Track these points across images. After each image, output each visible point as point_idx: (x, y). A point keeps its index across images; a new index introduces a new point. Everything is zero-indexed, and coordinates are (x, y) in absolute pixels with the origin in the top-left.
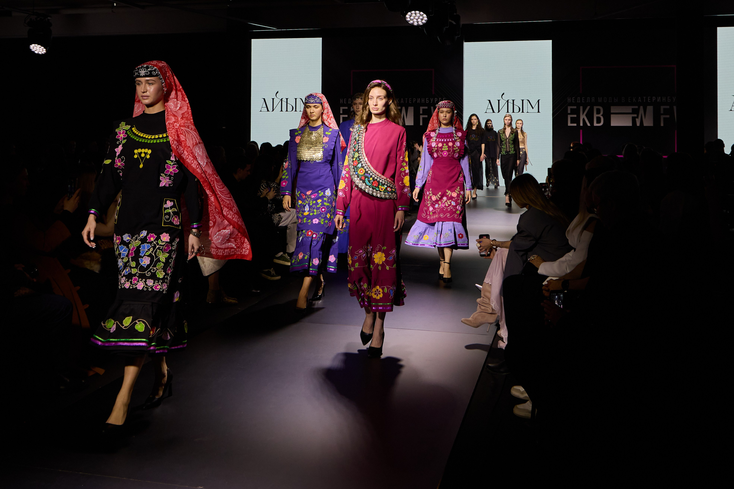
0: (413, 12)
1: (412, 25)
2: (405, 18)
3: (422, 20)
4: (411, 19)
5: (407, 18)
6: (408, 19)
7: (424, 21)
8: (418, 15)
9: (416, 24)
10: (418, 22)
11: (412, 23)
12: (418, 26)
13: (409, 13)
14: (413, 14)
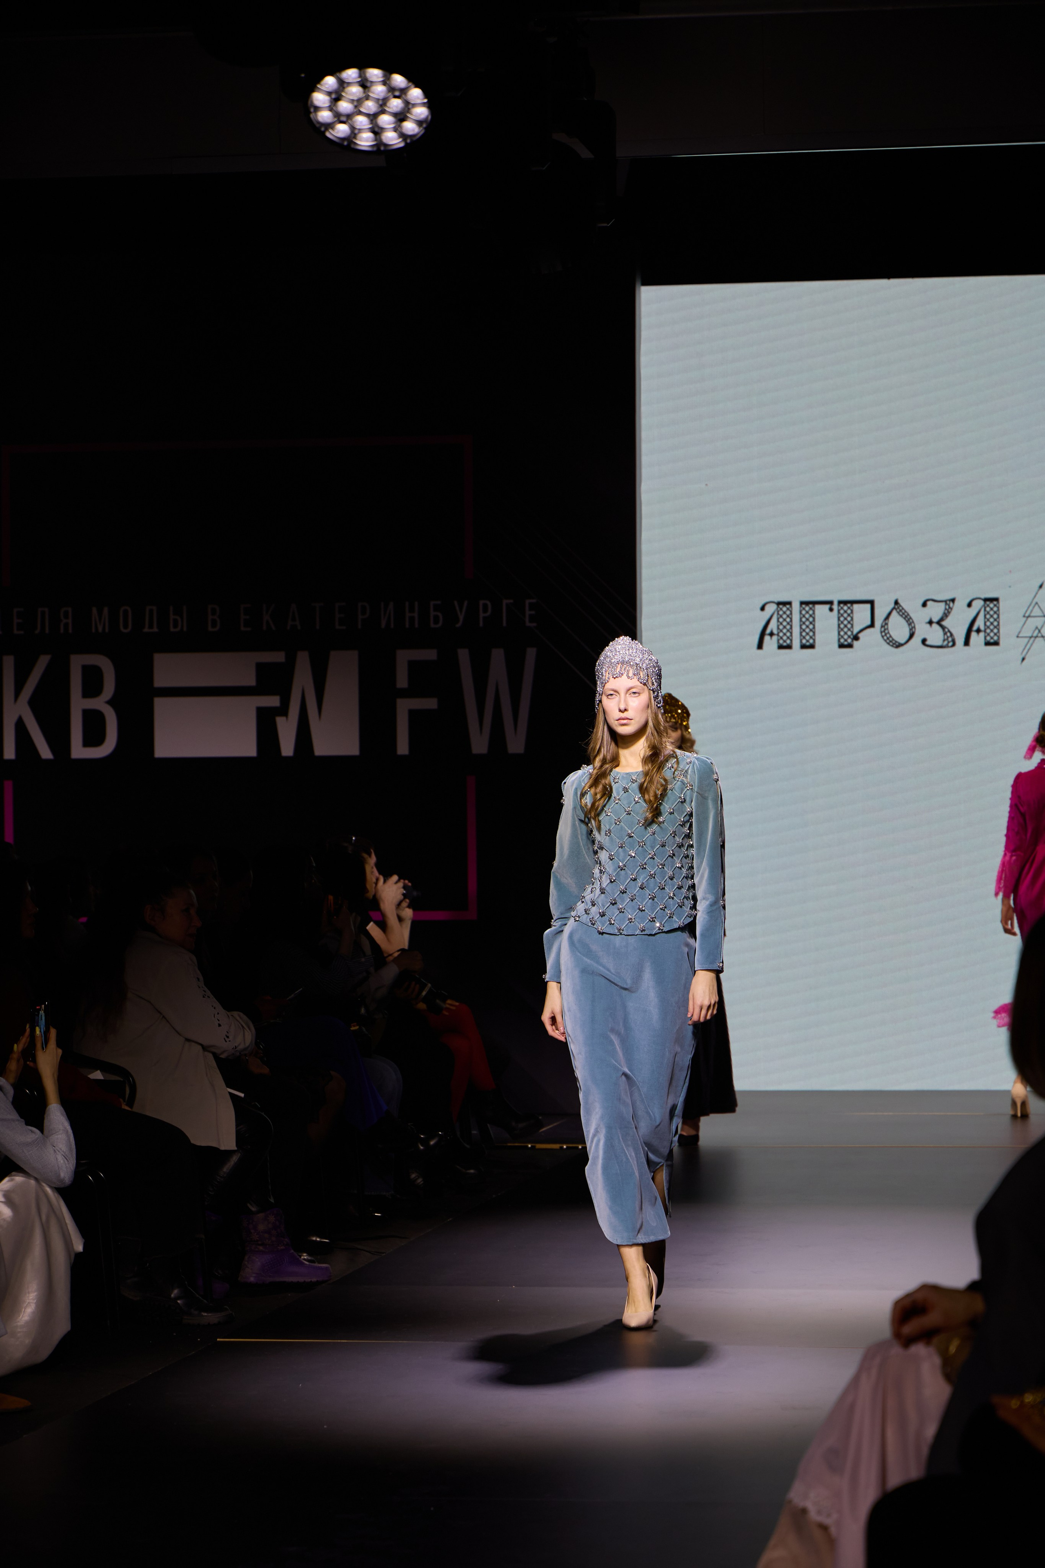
0: (351, 74)
1: (347, 145)
2: (308, 108)
3: (401, 117)
4: (340, 118)
5: (317, 109)
6: (325, 116)
7: (410, 127)
8: (379, 90)
9: (365, 140)
10: (377, 131)
11: (343, 139)
12: (380, 149)
13: (330, 81)
14: (349, 84)
